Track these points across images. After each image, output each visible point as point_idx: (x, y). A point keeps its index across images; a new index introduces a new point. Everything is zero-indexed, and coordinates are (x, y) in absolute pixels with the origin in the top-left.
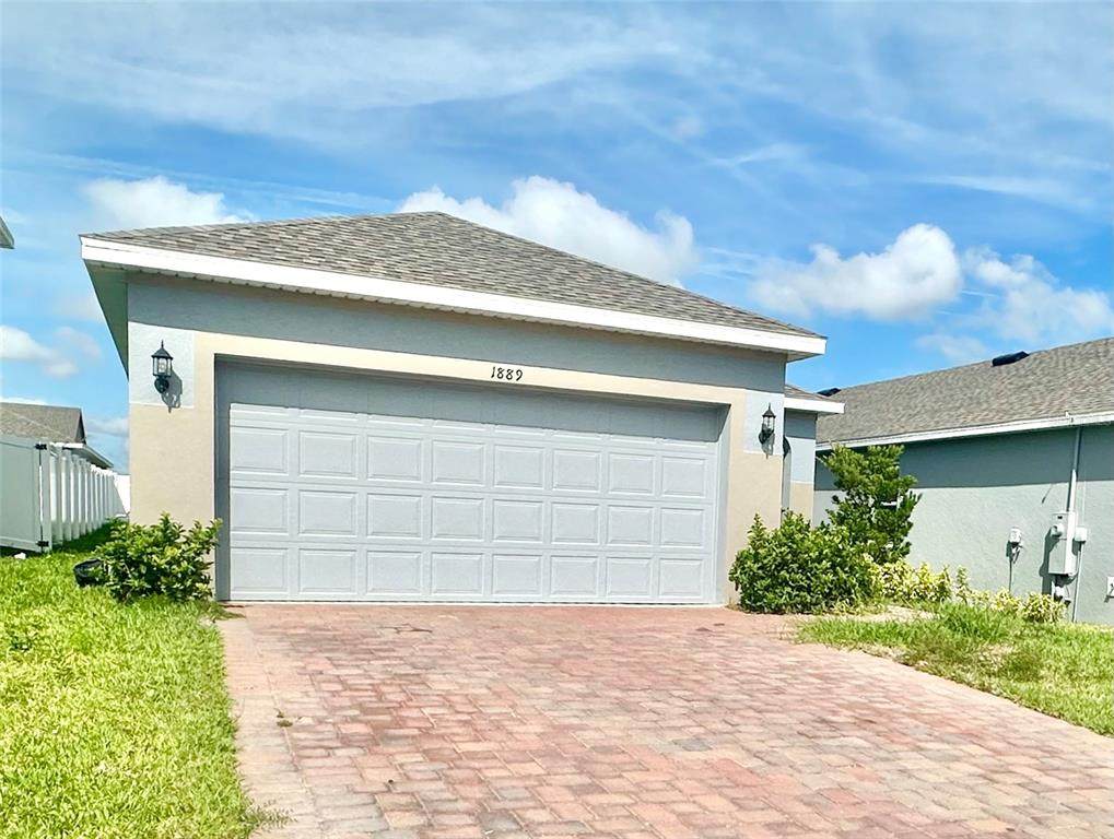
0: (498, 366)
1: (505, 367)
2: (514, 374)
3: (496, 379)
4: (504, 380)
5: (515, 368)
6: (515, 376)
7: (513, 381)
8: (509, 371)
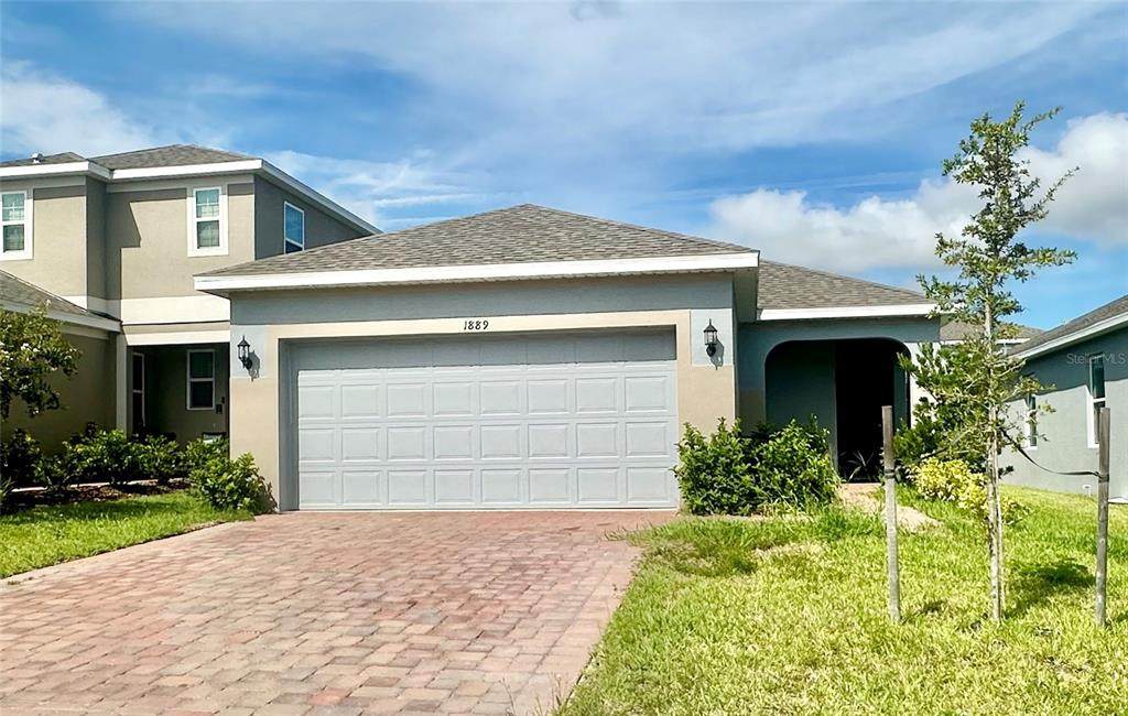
0: (468, 320)
1: (475, 320)
2: (482, 325)
3: (468, 330)
4: (474, 330)
5: (482, 320)
6: (482, 326)
7: (481, 330)
8: (478, 323)
